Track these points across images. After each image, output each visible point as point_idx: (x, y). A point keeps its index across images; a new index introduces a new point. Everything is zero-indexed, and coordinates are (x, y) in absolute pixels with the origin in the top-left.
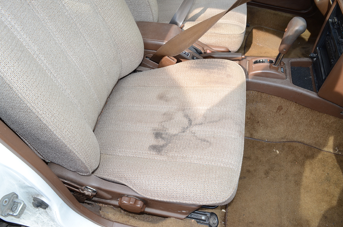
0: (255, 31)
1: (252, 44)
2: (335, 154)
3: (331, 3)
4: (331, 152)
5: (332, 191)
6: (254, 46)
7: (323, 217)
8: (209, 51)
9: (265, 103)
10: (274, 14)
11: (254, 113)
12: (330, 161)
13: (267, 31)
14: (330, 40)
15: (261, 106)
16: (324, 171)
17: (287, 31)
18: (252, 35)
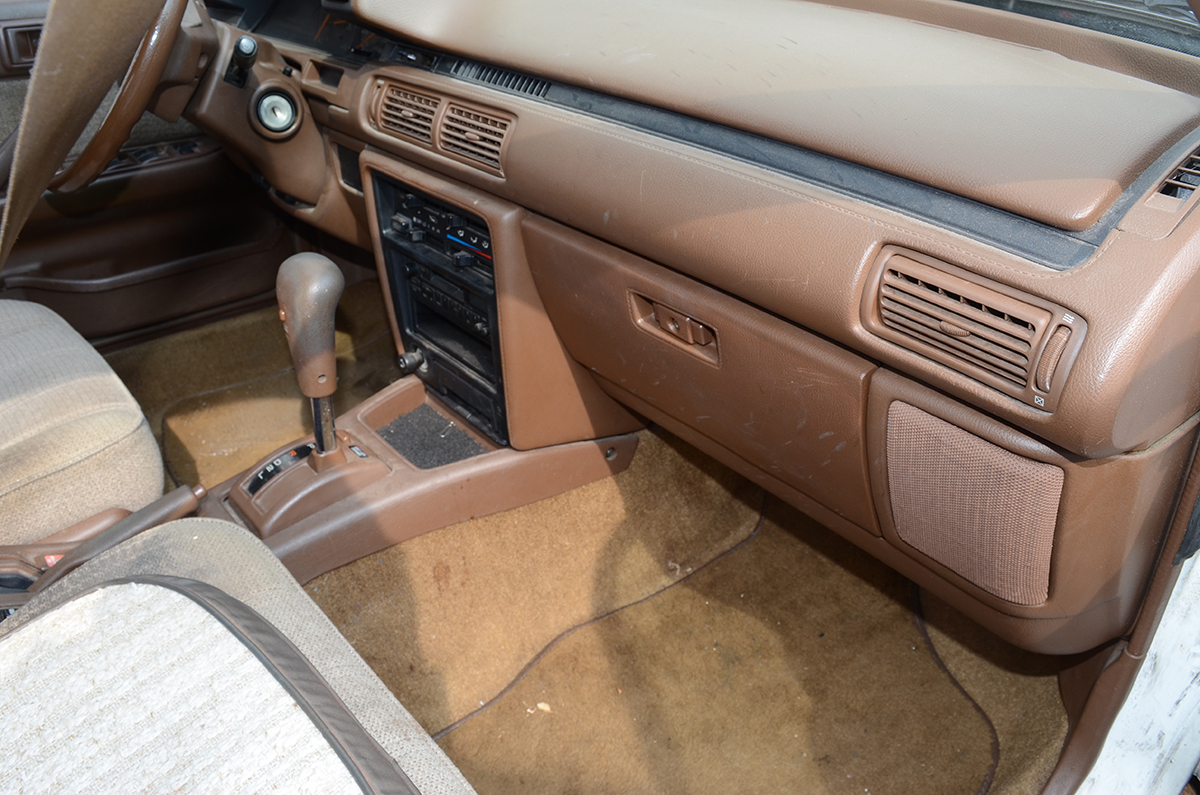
0: (174, 424)
1: (198, 463)
2: (680, 581)
3: (354, 191)
4: (668, 585)
5: (767, 678)
6: (209, 464)
7: (820, 765)
8: (52, 557)
9: (386, 591)
10: (204, 338)
11: (375, 650)
12: (687, 609)
13: (215, 400)
14: (427, 283)
15: (381, 612)
16: (700, 648)
17: (289, 315)
18: (176, 439)
